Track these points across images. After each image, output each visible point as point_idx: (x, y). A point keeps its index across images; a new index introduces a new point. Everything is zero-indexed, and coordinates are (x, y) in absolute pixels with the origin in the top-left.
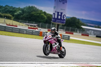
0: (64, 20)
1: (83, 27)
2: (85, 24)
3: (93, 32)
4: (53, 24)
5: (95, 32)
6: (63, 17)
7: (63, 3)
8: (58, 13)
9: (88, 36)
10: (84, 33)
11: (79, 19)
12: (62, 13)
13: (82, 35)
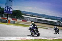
0: (11, 11)
1: (23, 16)
2: (25, 14)
3: (29, 19)
4: (5, 14)
5: (30, 19)
6: (11, 10)
7: (11, 1)
8: (8, 7)
9: (26, 21)
10: (23, 19)
11: (21, 11)
12: (10, 7)
13: (23, 21)
